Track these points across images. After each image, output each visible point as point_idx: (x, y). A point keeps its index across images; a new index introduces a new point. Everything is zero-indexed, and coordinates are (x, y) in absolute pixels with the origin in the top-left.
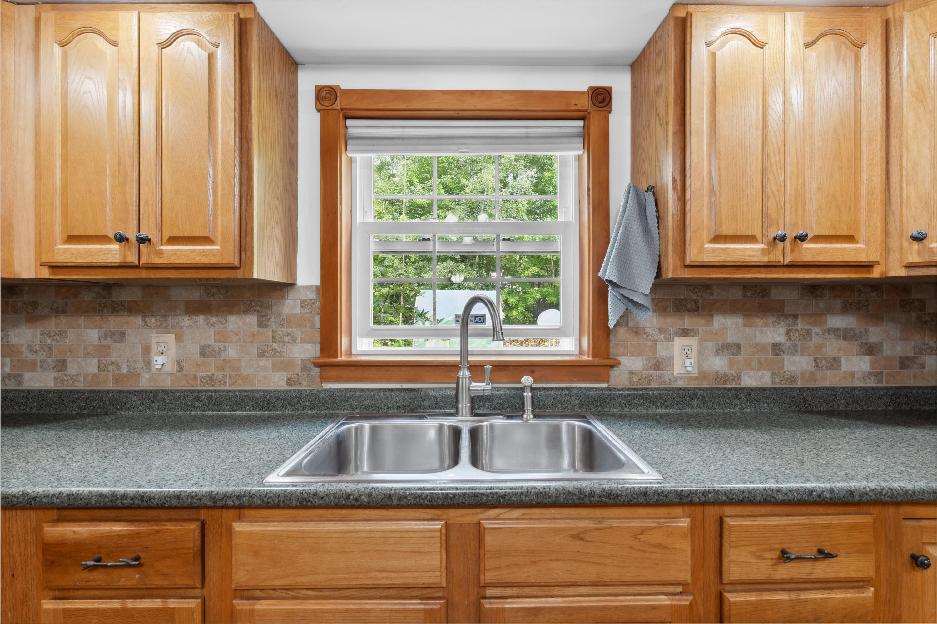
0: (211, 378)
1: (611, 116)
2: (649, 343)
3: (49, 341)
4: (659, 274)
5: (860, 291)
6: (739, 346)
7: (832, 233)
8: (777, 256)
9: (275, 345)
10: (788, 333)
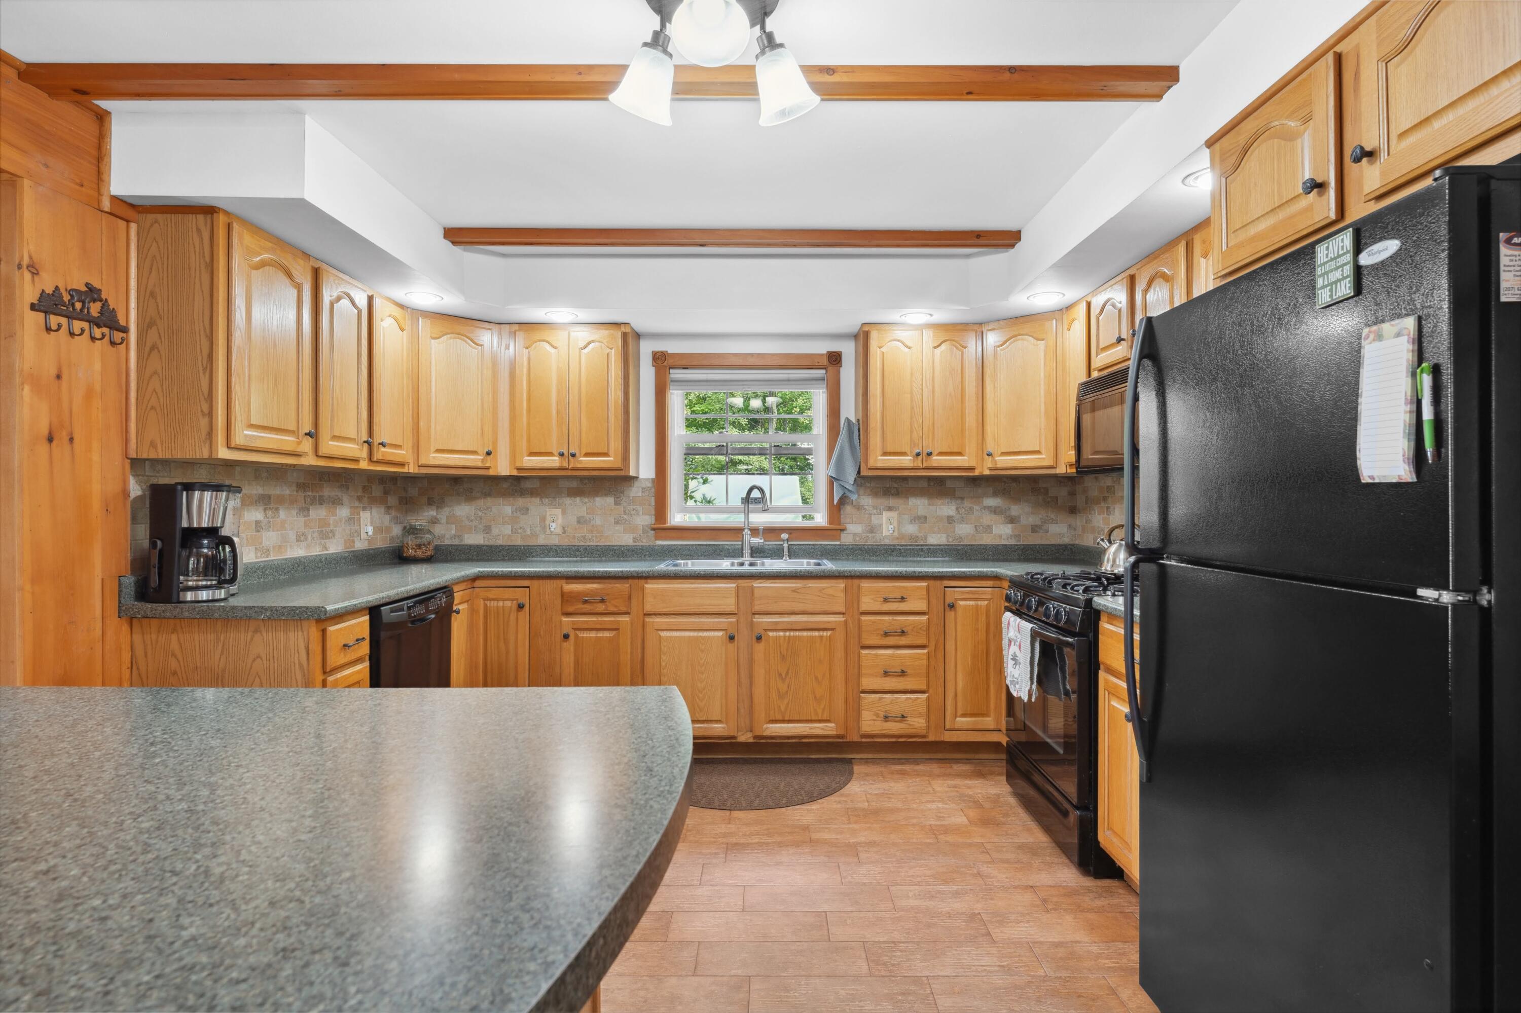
0: (584, 538)
1: (841, 369)
2: (867, 516)
3: (480, 514)
4: (859, 472)
5: (1005, 482)
6: (926, 518)
7: (949, 450)
8: (919, 464)
9: (625, 517)
10: (957, 509)
